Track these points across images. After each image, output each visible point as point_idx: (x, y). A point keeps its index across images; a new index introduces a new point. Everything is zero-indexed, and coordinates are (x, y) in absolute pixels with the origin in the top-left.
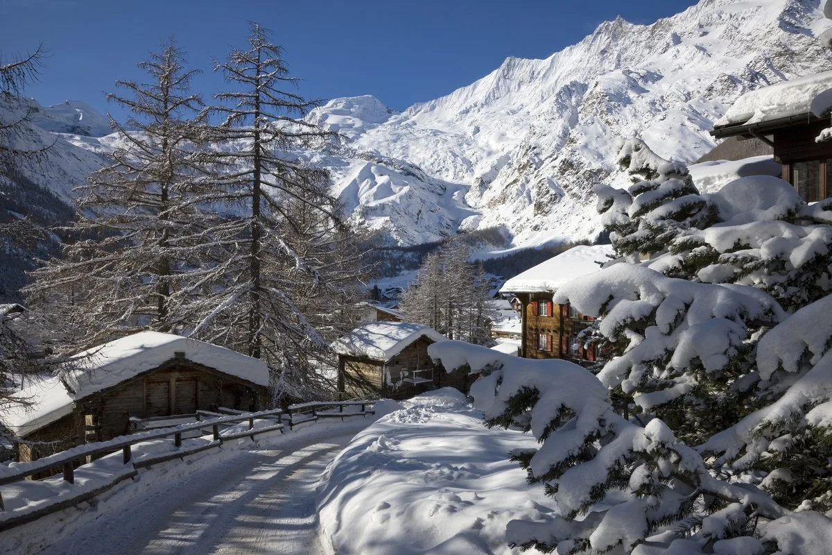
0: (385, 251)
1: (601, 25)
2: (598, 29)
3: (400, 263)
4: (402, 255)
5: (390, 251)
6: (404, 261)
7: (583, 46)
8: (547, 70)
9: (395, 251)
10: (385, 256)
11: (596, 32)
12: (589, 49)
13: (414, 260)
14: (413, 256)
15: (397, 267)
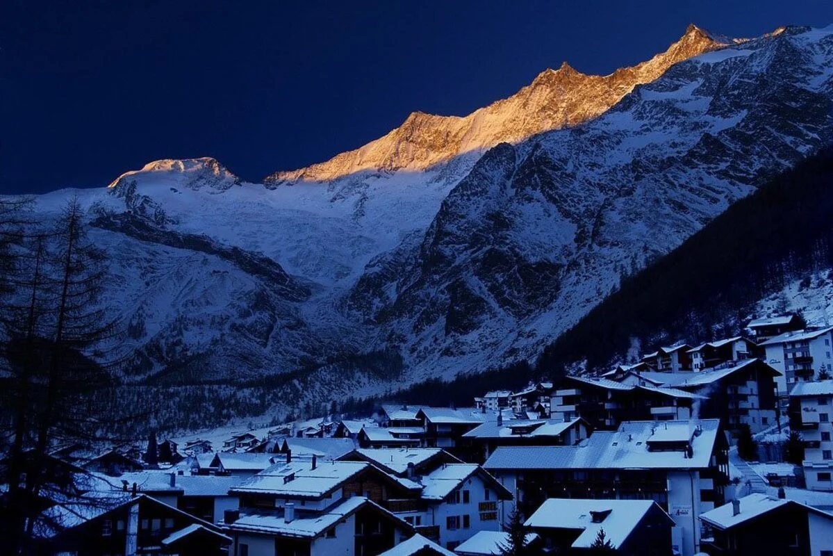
0: (207, 387)
1: (542, 75)
2: (538, 79)
3: (230, 405)
4: (235, 393)
5: (215, 387)
6: (237, 403)
7: (516, 100)
8: (468, 131)
9: (223, 386)
10: (207, 395)
11: (534, 83)
12: (525, 105)
13: (254, 400)
14: (252, 395)
15: (225, 412)
